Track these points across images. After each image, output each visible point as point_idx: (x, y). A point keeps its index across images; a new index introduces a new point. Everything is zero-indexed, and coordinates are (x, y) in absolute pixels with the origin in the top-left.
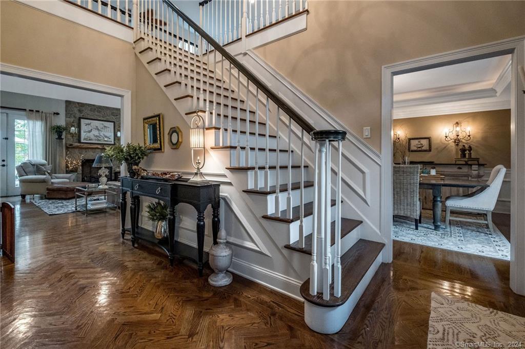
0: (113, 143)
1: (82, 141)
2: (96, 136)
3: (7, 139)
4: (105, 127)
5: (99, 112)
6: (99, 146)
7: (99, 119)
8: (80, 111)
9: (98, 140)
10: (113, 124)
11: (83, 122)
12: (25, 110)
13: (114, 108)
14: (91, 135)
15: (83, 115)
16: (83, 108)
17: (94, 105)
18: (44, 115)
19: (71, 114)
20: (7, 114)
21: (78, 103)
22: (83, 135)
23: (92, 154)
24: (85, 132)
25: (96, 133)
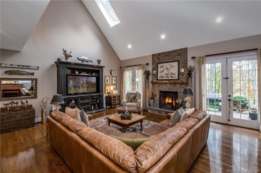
0: (177, 78)
1: (159, 79)
2: (166, 74)
3: (133, 80)
4: (172, 66)
5: (169, 56)
6: (167, 82)
7: (169, 61)
8: (158, 59)
9: (168, 77)
10: (177, 63)
11: (159, 65)
12: (137, 65)
13: (179, 50)
14: (163, 74)
15: (160, 61)
16: (160, 57)
17: (165, 52)
18: (143, 66)
19: (154, 62)
20: (134, 68)
21: (157, 54)
22: (159, 74)
23: (165, 87)
24: (160, 72)
25: (166, 72)
